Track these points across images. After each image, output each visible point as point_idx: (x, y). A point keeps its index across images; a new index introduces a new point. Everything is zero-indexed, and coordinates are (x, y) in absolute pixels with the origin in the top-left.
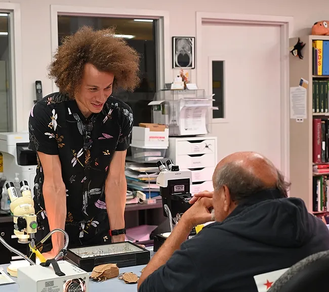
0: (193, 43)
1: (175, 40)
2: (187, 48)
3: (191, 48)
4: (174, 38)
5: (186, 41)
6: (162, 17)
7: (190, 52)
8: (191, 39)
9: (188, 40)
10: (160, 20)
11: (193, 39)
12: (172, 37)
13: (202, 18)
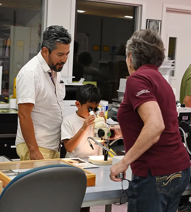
0: (160, 24)
1: (149, 21)
2: (156, 27)
3: (158, 27)
4: (148, 20)
5: (155, 22)
6: (141, 6)
7: (157, 31)
8: (159, 22)
9: (157, 22)
10: (140, 7)
11: (160, 21)
12: (147, 19)
13: (167, 8)
